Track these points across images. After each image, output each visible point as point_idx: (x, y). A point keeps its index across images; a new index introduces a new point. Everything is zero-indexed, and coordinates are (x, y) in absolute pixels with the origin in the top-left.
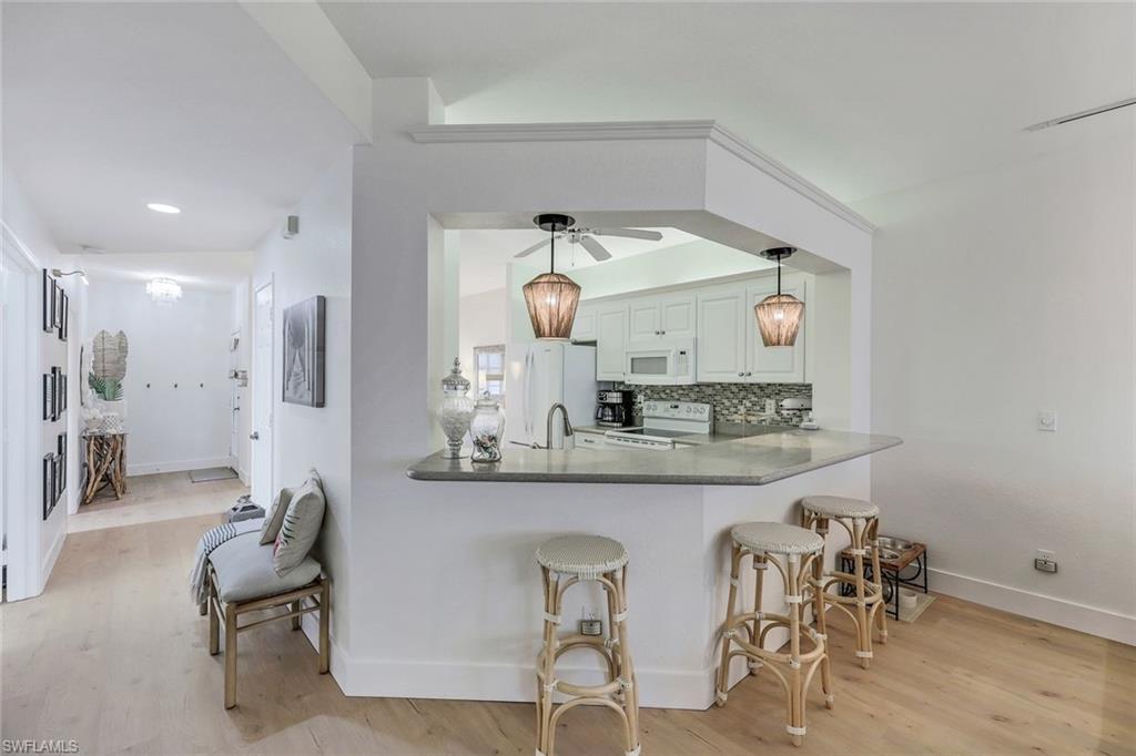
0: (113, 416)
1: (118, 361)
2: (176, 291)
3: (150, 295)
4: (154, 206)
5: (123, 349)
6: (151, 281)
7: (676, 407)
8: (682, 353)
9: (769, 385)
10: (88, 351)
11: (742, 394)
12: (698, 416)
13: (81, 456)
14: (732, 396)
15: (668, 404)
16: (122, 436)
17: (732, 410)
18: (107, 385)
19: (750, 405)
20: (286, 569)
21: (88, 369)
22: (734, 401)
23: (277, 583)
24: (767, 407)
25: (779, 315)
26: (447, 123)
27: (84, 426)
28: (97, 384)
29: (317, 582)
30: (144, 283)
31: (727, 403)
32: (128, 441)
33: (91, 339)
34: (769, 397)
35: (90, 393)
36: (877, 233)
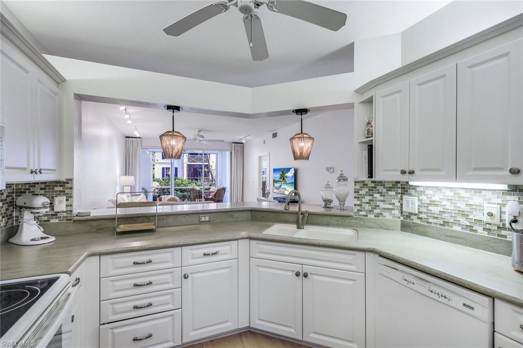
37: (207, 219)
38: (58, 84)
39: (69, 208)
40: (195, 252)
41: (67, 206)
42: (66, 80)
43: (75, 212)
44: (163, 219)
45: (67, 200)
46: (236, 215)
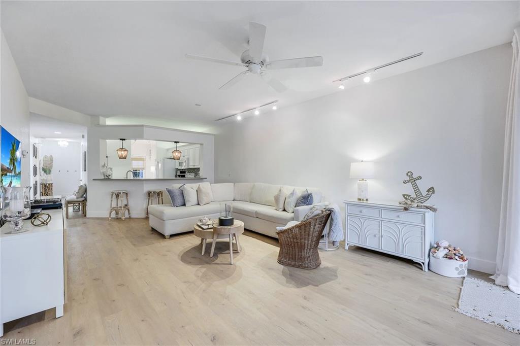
0: (49, 179)
1: (50, 164)
2: (67, 144)
3: (59, 145)
4: (56, 133)
5: (52, 160)
6: (59, 141)
8: (185, 161)
10: (42, 161)
13: (40, 190)
16: (52, 184)
18: (46, 171)
20: (77, 198)
21: (42, 166)
23: (76, 200)
25: (177, 154)
26: (107, 124)
27: (41, 181)
28: (44, 170)
29: (83, 201)
30: (57, 141)
32: (53, 185)
33: (42, 158)
35: (43, 172)
36: (215, 135)
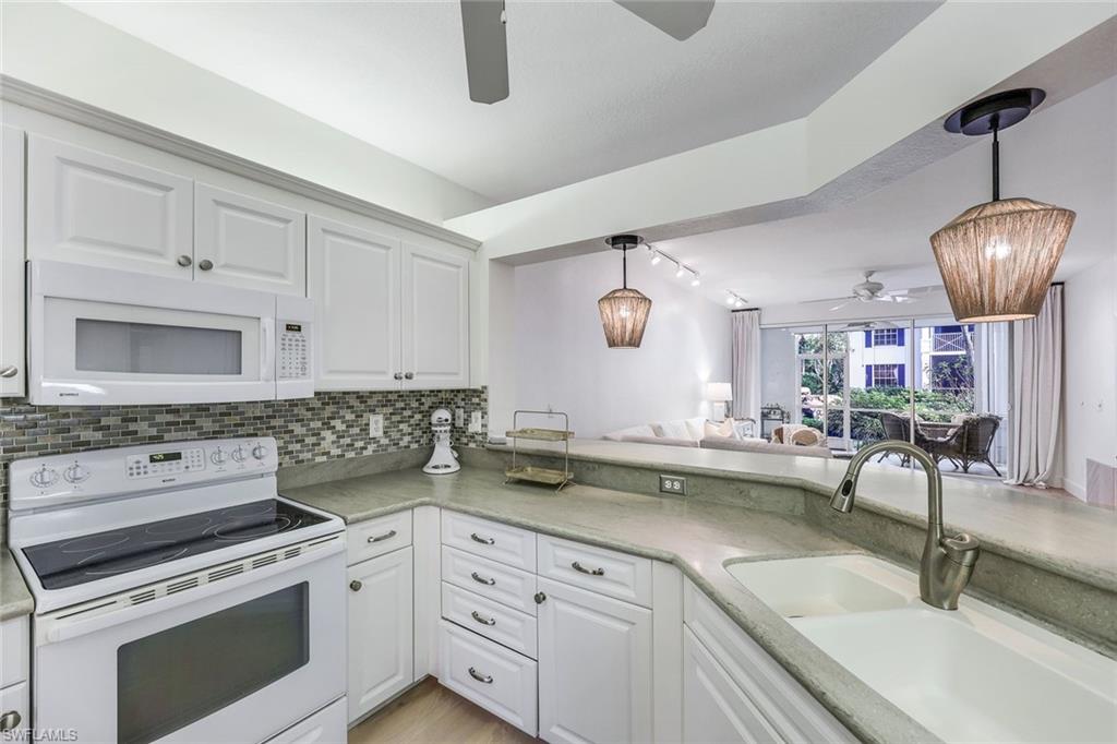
7: (177, 456)
8: (289, 328)
9: (371, 393)
11: (330, 409)
12: (251, 465)
14: (309, 415)
15: (140, 454)
17: (310, 440)
19: (344, 427)
22: (312, 425)
24: (372, 427)
31: (298, 429)
34: (373, 411)
37: (677, 486)
38: (475, 251)
39: (484, 430)
40: (561, 553)
41: (483, 426)
42: (481, 243)
43: (490, 435)
44: (594, 469)
45: (483, 417)
46: (754, 492)
